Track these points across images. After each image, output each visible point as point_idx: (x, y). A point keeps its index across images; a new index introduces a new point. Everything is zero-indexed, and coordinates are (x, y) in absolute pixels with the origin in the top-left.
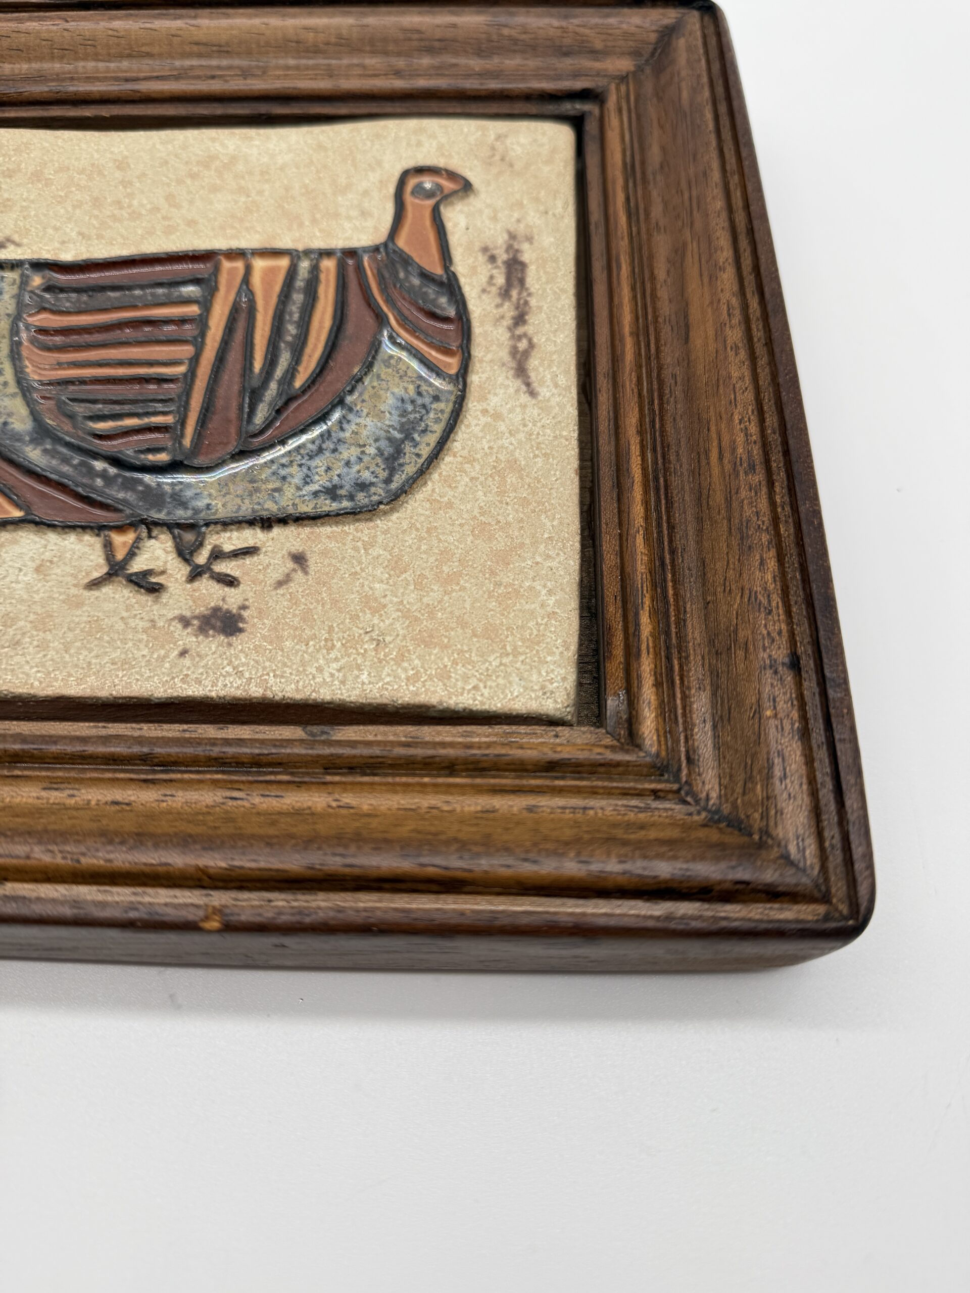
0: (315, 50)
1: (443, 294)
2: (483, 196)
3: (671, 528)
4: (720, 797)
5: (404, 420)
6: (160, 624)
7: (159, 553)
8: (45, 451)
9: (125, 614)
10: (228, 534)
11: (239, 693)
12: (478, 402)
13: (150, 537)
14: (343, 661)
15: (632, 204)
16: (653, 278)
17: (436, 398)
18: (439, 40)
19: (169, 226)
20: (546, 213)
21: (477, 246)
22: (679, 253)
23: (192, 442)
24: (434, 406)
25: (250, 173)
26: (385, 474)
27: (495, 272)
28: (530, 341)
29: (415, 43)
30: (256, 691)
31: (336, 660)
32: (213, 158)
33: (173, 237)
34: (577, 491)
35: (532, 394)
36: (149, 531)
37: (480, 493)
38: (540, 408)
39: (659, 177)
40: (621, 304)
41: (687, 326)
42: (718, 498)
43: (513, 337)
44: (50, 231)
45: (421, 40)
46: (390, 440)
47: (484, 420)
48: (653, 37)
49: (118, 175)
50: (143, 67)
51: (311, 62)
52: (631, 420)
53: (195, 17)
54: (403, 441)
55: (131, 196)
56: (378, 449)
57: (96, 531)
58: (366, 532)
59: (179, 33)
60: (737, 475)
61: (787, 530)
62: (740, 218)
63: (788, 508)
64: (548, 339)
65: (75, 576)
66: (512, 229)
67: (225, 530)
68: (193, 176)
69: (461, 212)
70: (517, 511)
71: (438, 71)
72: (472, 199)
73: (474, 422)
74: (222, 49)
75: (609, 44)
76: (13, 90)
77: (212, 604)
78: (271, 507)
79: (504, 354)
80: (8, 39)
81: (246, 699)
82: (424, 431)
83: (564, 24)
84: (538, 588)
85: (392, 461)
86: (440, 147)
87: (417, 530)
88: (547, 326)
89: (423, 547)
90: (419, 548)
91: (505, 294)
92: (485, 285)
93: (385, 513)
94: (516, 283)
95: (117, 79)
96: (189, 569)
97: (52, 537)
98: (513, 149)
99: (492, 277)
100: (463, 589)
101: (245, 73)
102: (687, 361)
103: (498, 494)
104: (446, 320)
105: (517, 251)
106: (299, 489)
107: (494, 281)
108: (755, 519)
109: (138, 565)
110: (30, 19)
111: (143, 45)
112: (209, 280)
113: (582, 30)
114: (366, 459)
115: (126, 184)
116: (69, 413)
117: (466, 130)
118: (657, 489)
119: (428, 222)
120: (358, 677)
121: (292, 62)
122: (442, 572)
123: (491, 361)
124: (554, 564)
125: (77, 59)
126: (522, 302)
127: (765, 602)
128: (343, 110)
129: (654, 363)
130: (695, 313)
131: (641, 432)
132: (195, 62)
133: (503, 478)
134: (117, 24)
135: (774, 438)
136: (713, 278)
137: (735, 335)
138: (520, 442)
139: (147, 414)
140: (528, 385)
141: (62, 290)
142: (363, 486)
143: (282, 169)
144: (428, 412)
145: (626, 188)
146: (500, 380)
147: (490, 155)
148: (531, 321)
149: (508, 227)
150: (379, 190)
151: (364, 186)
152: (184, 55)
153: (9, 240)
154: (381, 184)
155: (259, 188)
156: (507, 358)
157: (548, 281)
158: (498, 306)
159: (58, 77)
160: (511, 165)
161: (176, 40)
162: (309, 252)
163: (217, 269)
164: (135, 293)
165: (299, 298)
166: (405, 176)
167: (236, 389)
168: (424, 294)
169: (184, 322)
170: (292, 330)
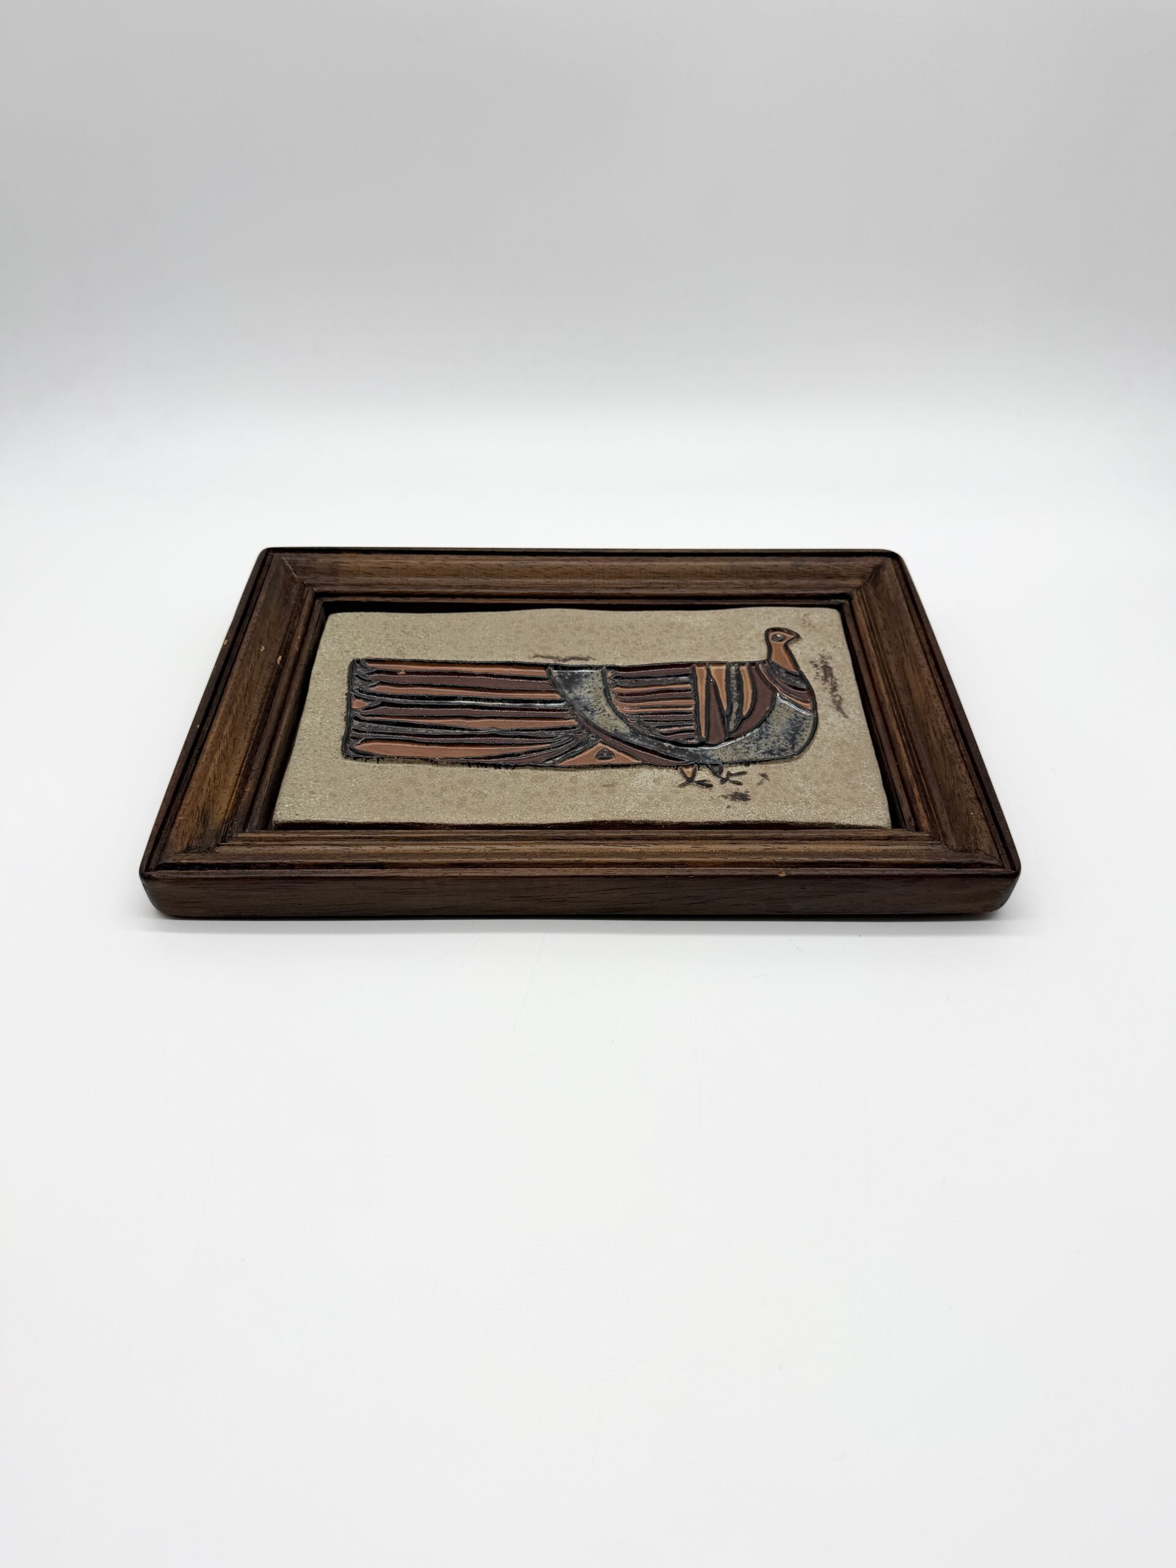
0: (710, 576)
1: (797, 680)
2: (804, 640)
3: (919, 762)
4: (957, 845)
5: (793, 726)
6: (715, 798)
7: (704, 775)
9: (699, 795)
10: (731, 768)
11: (756, 819)
12: (824, 720)
14: (794, 809)
15: (874, 642)
16: (890, 672)
17: (804, 719)
18: (769, 572)
19: (662, 651)
20: (835, 647)
21: (808, 661)
22: (900, 663)
23: (705, 735)
24: (805, 721)
25: (693, 630)
26: (790, 746)
27: (818, 671)
28: (840, 697)
29: (757, 572)
30: (762, 819)
31: (791, 808)
32: (673, 624)
33: (667, 657)
34: (874, 752)
35: (846, 717)
36: (699, 767)
37: (833, 753)
38: (851, 722)
39: (884, 631)
40: (878, 683)
41: (910, 691)
42: (937, 748)
43: (832, 696)
44: (607, 654)
45: (761, 572)
46: (789, 734)
47: (827, 727)
48: (871, 570)
49: (630, 630)
50: (629, 582)
51: (707, 581)
52: (893, 725)
53: (652, 561)
54: (795, 734)
55: (640, 639)
56: (785, 737)
57: (675, 767)
58: (789, 766)
59: (644, 566)
60: (944, 739)
61: (968, 759)
62: (927, 647)
63: (966, 752)
64: (848, 696)
65: (672, 783)
66: (821, 654)
67: (730, 767)
68: (667, 632)
69: (796, 647)
70: (850, 758)
71: (770, 586)
72: (800, 642)
73: (823, 727)
74: (666, 575)
75: (849, 572)
77: (734, 791)
78: (746, 758)
79: (830, 702)
81: (758, 822)
82: (803, 730)
83: (828, 564)
84: (867, 785)
85: (793, 741)
86: (779, 620)
87: (810, 765)
88: (846, 691)
89: (815, 771)
90: (813, 771)
91: (825, 679)
92: (815, 676)
93: (796, 759)
94: (829, 675)
95: (617, 588)
96: (720, 780)
97: (656, 770)
98: (813, 620)
99: (817, 673)
100: (835, 785)
101: (679, 586)
102: (913, 702)
103: (841, 752)
104: (803, 690)
105: (826, 662)
106: (756, 752)
107: (819, 674)
108: (954, 754)
109: (698, 778)
110: (571, 559)
112: (693, 674)
113: (836, 567)
114: (781, 741)
115: (637, 634)
117: (789, 612)
118: (910, 748)
119: (783, 651)
120: (801, 814)
121: (698, 581)
122: (825, 779)
123: (825, 705)
124: (871, 777)
125: (594, 578)
126: (834, 682)
127: (963, 780)
128: (728, 603)
129: (898, 704)
130: (913, 685)
131: (899, 728)
132: (651, 581)
133: (841, 747)
134: (615, 563)
135: (956, 728)
136: (919, 671)
137: (933, 691)
138: (845, 734)
139: (683, 726)
140: (843, 713)
141: (623, 678)
142: (783, 750)
143: (707, 628)
144: (802, 724)
145: (870, 636)
146: (831, 712)
147: (804, 623)
148: (839, 690)
149: (819, 653)
150: (757, 638)
151: (748, 636)
152: (647, 578)
153: (589, 657)
154: (757, 635)
155: (699, 636)
156: (832, 704)
157: (843, 675)
158: (823, 684)
159: (587, 586)
160: (814, 627)
161: (644, 571)
162: (734, 663)
163: (694, 670)
164: (658, 679)
165: (734, 682)
166: (768, 631)
167: (718, 716)
168: (789, 680)
169: (686, 691)
170: (735, 694)
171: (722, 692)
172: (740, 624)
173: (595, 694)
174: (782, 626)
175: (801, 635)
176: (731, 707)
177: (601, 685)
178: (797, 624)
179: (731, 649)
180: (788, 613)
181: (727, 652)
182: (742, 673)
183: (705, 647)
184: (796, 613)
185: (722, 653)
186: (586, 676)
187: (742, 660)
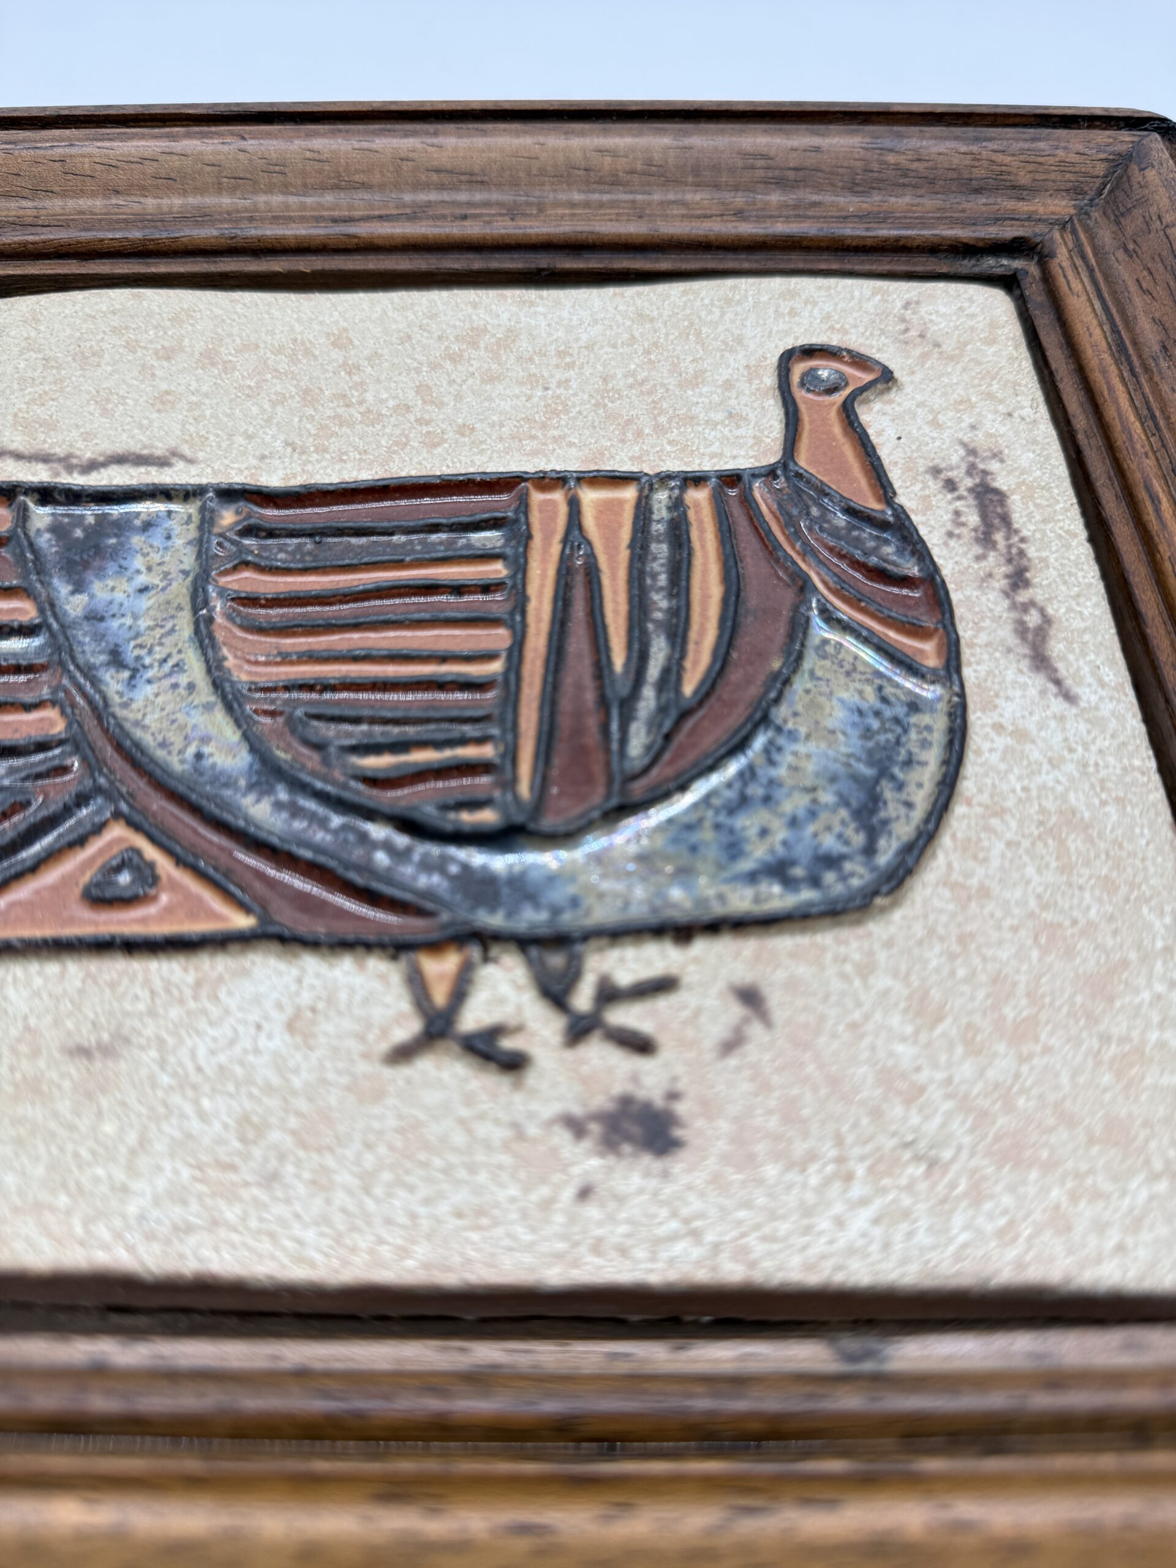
0: (614, 182)
1: (888, 541)
2: (908, 389)
5: (870, 744)
7: (505, 989)
8: (278, 806)
12: (983, 710)
13: (486, 959)
14: (876, 1205)
17: (914, 708)
18: (796, 169)
19: (428, 433)
20: (1010, 415)
21: (922, 465)
23: (532, 788)
24: (913, 719)
25: (543, 354)
26: (861, 839)
27: (958, 503)
28: (1042, 611)
29: (760, 173)
33: (439, 450)
35: (1069, 697)
36: (485, 949)
37: (1030, 871)
38: (1088, 721)
43: (1014, 606)
44: (240, 440)
45: (768, 168)
46: (856, 778)
47: (1001, 742)
48: (1100, 169)
49: (337, 355)
50: (359, 202)
51: (606, 197)
53: (436, 134)
54: (877, 781)
55: (361, 386)
56: (839, 795)
57: (391, 951)
58: (854, 944)
59: (411, 155)
64: (1069, 610)
65: (361, 1038)
66: (966, 439)
67: (613, 945)
68: (455, 360)
70: (1100, 900)
71: (799, 211)
72: (892, 395)
73: (987, 748)
74: (474, 179)
75: (1038, 177)
76: (164, 235)
77: (617, 1090)
78: (683, 904)
79: (1006, 633)
80: (155, 164)
82: (909, 763)
83: (974, 148)
85: (870, 815)
86: (827, 317)
87: (942, 939)
88: (1063, 588)
90: (953, 973)
91: (985, 539)
92: (949, 526)
93: (883, 910)
94: (995, 522)
95: (318, 219)
96: (564, 1021)
98: (931, 321)
99: (957, 513)
101: (513, 212)
103: (1061, 870)
104: (905, 581)
105: (985, 473)
107: (963, 519)
110: (188, 136)
111: (357, 171)
112: (516, 521)
113: (999, 158)
115: (351, 369)
116: (314, 739)
117: (857, 294)
119: (837, 429)
120: (910, 1235)
121: (577, 197)
122: (1003, 1018)
123: (988, 645)
125: (256, 191)
126: (1014, 551)
132: (433, 196)
133: (1062, 843)
138: (1071, 779)
139: (449, 743)
140: (1058, 682)
141: (271, 534)
142: (831, 861)
143: (590, 347)
146: (1010, 675)
147: (907, 330)
148: (1036, 580)
149: (960, 435)
150: (750, 381)
151: (724, 374)
152: (418, 186)
153: (174, 453)
154: (752, 372)
155: (559, 375)
156: (1013, 640)
157: (1045, 521)
158: (979, 558)
159: (231, 216)
160: (937, 345)
161: (406, 166)
162: (664, 478)
163: (524, 505)
164: (395, 538)
165: (661, 550)
166: (787, 359)
167: (590, 697)
168: (858, 542)
169: (486, 588)
170: (660, 602)
171: (615, 592)
172: (698, 334)
173: (162, 597)
174: (834, 340)
175: (897, 374)
176: (640, 657)
177: (189, 561)
178: (883, 332)
179: (663, 419)
180: (852, 298)
181: (647, 431)
182: (691, 514)
183: (574, 412)
184: (878, 297)
185: (630, 435)
186: (148, 526)
187: (694, 465)
